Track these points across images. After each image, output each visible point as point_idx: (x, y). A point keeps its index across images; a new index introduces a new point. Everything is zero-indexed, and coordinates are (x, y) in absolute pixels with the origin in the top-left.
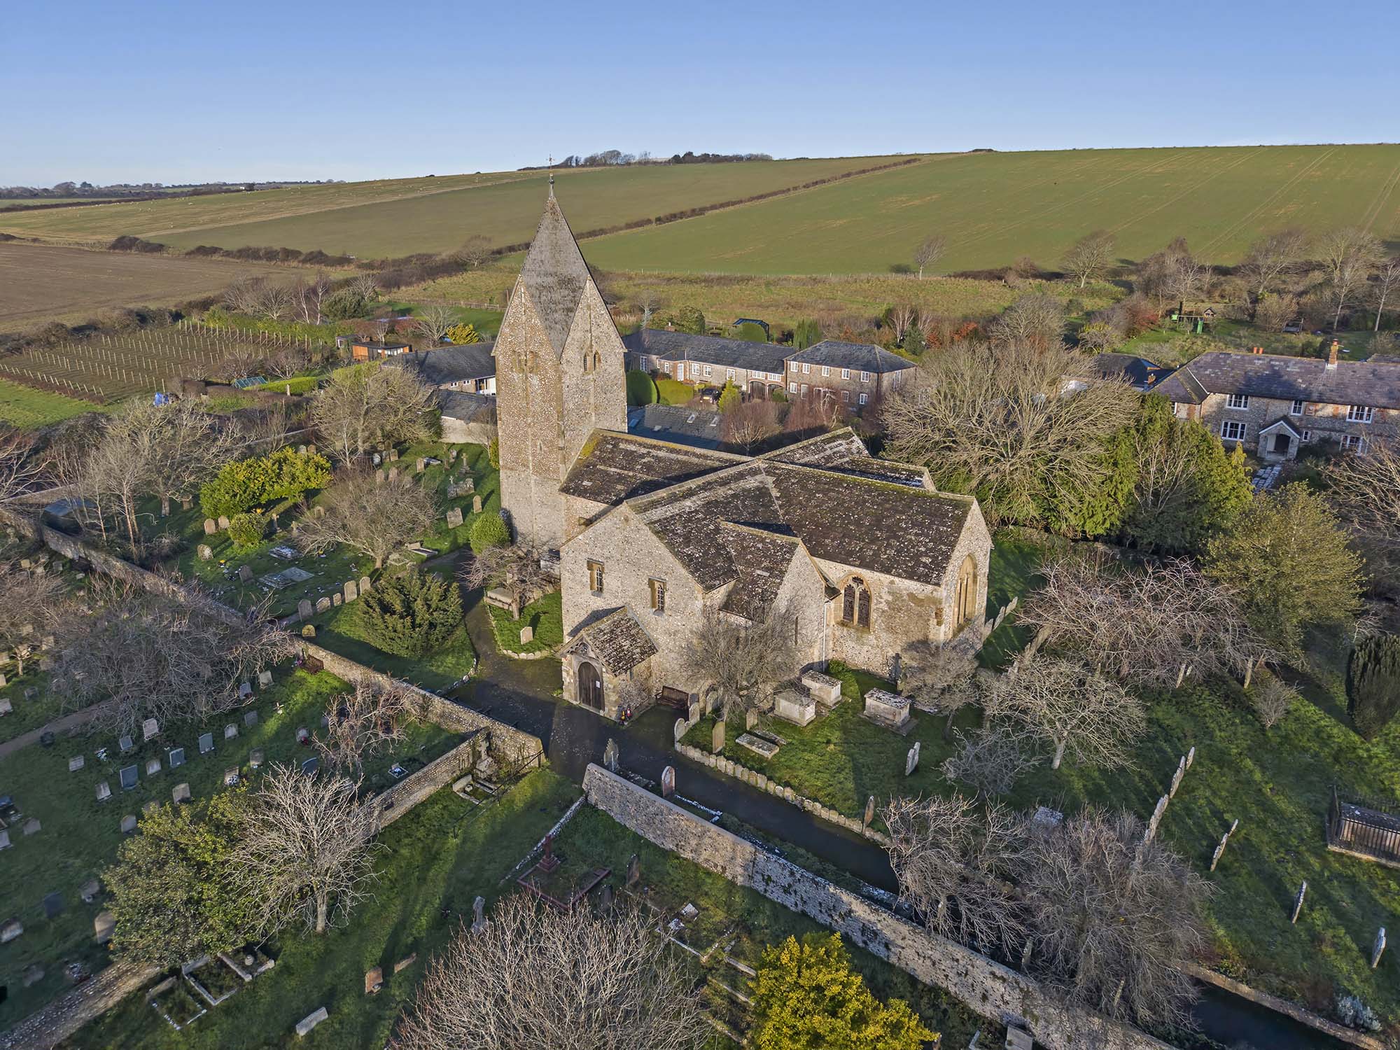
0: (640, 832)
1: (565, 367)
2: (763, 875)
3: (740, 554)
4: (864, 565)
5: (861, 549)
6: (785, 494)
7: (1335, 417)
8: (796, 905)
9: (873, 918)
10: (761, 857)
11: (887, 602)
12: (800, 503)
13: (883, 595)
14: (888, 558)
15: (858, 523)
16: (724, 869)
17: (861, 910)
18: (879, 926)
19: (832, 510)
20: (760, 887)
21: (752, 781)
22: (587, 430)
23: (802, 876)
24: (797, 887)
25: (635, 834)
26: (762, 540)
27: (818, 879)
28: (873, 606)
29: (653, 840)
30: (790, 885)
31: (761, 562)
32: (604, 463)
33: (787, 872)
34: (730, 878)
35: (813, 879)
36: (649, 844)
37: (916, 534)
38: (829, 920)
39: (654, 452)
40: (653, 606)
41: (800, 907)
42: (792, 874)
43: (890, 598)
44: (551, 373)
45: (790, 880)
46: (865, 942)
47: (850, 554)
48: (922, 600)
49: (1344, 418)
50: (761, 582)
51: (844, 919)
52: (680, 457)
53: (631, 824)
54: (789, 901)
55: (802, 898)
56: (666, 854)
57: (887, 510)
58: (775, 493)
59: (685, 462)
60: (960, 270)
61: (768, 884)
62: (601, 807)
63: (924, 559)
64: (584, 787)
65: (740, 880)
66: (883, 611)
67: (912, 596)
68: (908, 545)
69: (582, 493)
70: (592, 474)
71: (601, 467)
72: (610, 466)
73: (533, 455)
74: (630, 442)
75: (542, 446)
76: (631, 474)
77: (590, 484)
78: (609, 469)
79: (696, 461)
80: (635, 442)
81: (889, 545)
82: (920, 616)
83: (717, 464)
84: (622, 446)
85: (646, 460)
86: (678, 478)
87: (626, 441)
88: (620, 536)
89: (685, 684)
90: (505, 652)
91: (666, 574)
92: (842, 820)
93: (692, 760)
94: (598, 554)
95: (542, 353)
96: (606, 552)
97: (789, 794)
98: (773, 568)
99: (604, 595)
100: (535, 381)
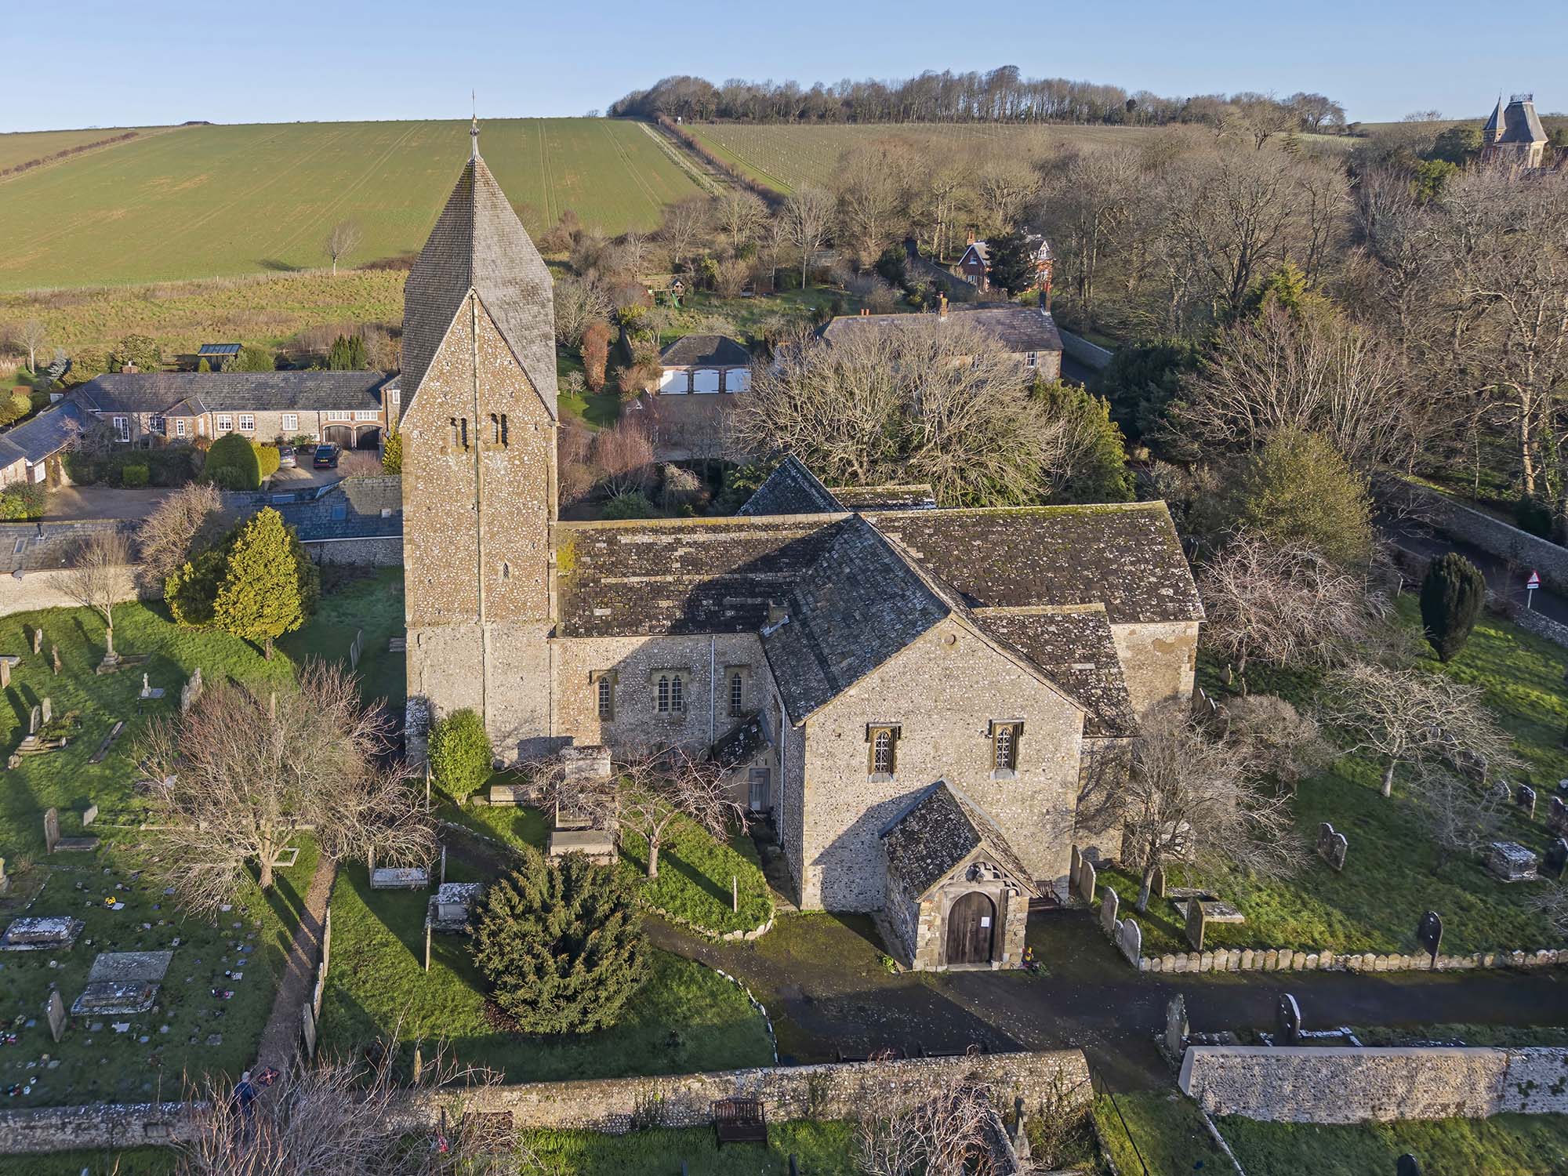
3: (1032, 648)
6: (930, 551)
11: (1125, 661)
12: (958, 559)
14: (1123, 603)
19: (1010, 558)
32: (610, 572)
37: (1132, 563)
39: (686, 538)
43: (1129, 654)
48: (1172, 645)
52: (735, 536)
57: (1077, 541)
59: (748, 542)
63: (1164, 592)
67: (1159, 643)
68: (1133, 580)
69: (604, 629)
70: (602, 595)
71: (609, 580)
72: (624, 575)
73: (489, 590)
74: (634, 531)
75: (510, 569)
76: (670, 579)
77: (608, 612)
78: (626, 580)
79: (763, 535)
80: (643, 530)
81: (1111, 586)
82: (1168, 666)
83: (800, 534)
84: (625, 539)
85: (681, 552)
86: (752, 567)
87: (626, 530)
88: (936, 671)
89: (1046, 868)
90: (728, 936)
91: (1024, 708)
92: (1406, 961)
93: (1175, 975)
94: (887, 713)
95: (517, 413)
96: (905, 705)
97: (1327, 959)
98: (1094, 655)
99: (896, 775)
100: (499, 461)
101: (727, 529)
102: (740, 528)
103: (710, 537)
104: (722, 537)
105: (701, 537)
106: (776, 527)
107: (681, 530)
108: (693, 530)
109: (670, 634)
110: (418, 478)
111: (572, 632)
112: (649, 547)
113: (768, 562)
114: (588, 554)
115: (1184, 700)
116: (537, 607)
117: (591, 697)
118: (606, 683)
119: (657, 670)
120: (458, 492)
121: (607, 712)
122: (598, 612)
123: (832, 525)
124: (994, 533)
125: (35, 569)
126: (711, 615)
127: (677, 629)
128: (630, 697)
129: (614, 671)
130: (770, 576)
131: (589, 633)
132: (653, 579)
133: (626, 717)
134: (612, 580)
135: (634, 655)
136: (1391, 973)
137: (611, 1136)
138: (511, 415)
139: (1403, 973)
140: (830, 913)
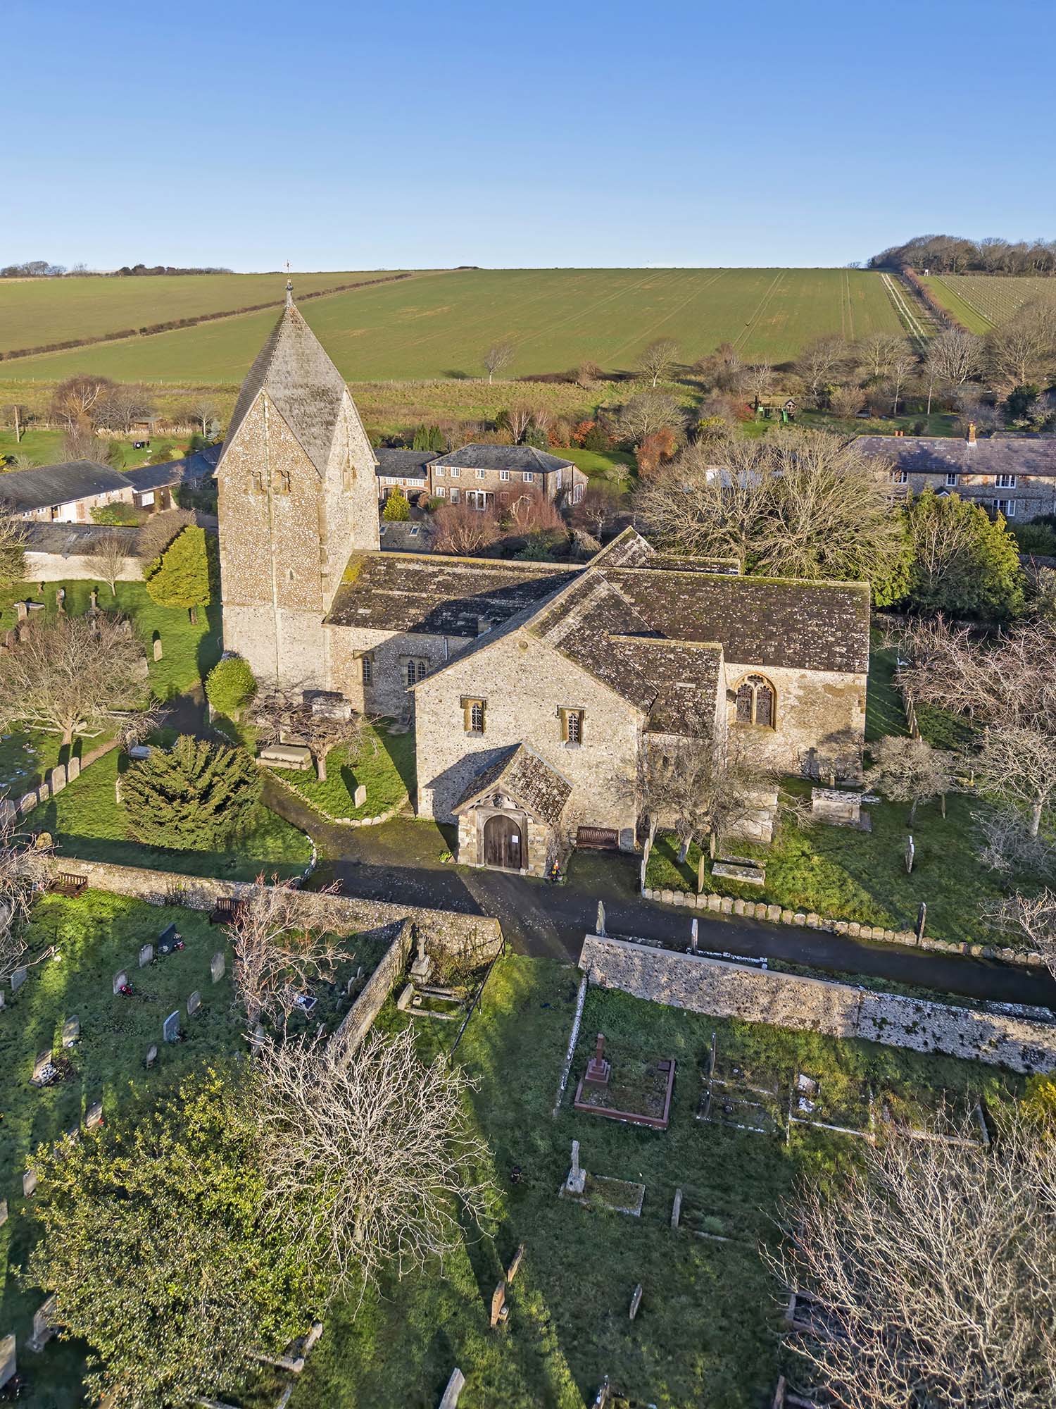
0: (677, 1004)
1: (327, 485)
2: (874, 1020)
3: (647, 667)
4: (767, 662)
5: (759, 647)
6: (640, 599)
7: (985, 485)
8: (926, 1043)
9: (1036, 1037)
10: (871, 998)
11: (798, 697)
12: (664, 606)
13: (791, 690)
14: (794, 653)
15: (743, 620)
16: (816, 1023)
17: (1019, 1032)
18: (1046, 1045)
19: (708, 611)
20: (870, 1033)
21: (760, 914)
22: (346, 553)
23: (933, 1009)
24: (926, 1023)
25: (670, 1007)
26: (672, 650)
27: (954, 1009)
28: (779, 703)
29: (700, 1010)
30: (915, 1024)
31: (681, 674)
32: (381, 586)
33: (910, 1010)
34: (825, 1032)
35: (948, 1011)
36: (696, 1016)
38: (975, 1051)
39: (448, 569)
40: (564, 738)
41: (931, 1046)
42: (918, 1009)
43: (801, 693)
44: (310, 493)
45: (916, 1017)
46: (1028, 1067)
47: (748, 653)
48: (841, 691)
49: (992, 486)
50: (688, 695)
51: (996, 1047)
52: (486, 572)
53: (662, 998)
54: (916, 1042)
55: (934, 1035)
56: (725, 1022)
57: (774, 605)
58: (627, 599)
59: (495, 577)
60: (527, 374)
61: (881, 1028)
62: (610, 985)
63: (838, 649)
64: (580, 965)
65: (840, 1032)
66: (793, 707)
67: (829, 688)
68: (813, 637)
69: (362, 622)
70: (368, 600)
71: (378, 591)
72: (391, 589)
73: (280, 586)
74: (410, 561)
75: (294, 575)
76: (424, 595)
77: (368, 611)
78: (390, 592)
79: (510, 574)
80: (418, 561)
81: (790, 639)
82: (839, 706)
83: (540, 576)
84: (399, 566)
85: (440, 578)
86: (493, 595)
87: (404, 560)
88: (513, 666)
89: (614, 820)
90: (338, 821)
91: (585, 701)
92: (890, 935)
93: (672, 906)
94: (476, 690)
95: (296, 471)
96: (490, 686)
97: (814, 920)
98: (698, 679)
99: (486, 734)
100: (284, 503)
101: (483, 567)
102: (493, 567)
103: (469, 571)
104: (477, 572)
105: (459, 570)
106: (522, 570)
107: (447, 564)
108: (456, 565)
109: (409, 631)
111: (336, 621)
112: (417, 572)
113: (506, 593)
114: (370, 573)
115: (856, 735)
116: (313, 602)
117: (357, 668)
118: (368, 659)
121: (368, 680)
122: (361, 611)
123: (568, 573)
124: (702, 591)
125: (78, 554)
126: (447, 622)
127: (417, 629)
128: (384, 672)
129: (371, 652)
130: (504, 602)
131: (348, 624)
132: (412, 594)
133: (381, 685)
134: (380, 592)
135: (386, 643)
136: (872, 941)
137: (151, 905)
138: (292, 472)
139: (885, 943)
140: (438, 823)
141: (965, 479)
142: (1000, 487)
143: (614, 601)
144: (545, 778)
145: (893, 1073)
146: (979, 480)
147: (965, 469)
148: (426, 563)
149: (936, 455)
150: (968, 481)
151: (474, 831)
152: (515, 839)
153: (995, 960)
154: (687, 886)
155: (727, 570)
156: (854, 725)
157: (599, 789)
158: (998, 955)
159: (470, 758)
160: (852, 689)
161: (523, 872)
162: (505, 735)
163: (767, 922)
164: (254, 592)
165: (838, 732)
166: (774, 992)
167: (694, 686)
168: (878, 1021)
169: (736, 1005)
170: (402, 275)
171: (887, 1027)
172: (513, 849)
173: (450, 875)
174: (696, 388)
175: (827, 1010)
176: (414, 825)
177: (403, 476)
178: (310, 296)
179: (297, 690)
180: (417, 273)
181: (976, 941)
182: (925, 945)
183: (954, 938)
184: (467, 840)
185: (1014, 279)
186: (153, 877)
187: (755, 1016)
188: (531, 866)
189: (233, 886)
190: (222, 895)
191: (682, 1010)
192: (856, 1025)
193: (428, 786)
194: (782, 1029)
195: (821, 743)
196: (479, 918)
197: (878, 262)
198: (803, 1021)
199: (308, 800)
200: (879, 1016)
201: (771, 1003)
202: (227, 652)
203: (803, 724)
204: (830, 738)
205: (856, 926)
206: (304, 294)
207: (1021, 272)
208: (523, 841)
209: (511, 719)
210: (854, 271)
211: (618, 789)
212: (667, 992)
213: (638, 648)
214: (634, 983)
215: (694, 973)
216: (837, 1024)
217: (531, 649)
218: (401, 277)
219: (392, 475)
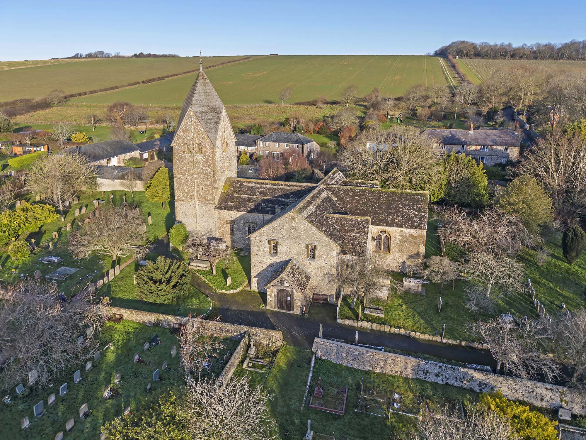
0: (349, 365)
1: (216, 150)
2: (423, 371)
3: (341, 227)
4: (388, 225)
5: (385, 218)
6: (339, 198)
7: (476, 150)
8: (443, 381)
9: (484, 378)
10: (423, 362)
11: (399, 240)
12: (348, 201)
13: (397, 237)
14: (399, 221)
15: (379, 207)
16: (401, 373)
17: (478, 376)
18: (488, 381)
19: (365, 203)
20: (422, 376)
21: (382, 329)
22: (224, 179)
23: (446, 367)
24: (443, 372)
25: (347, 366)
26: (351, 220)
27: (454, 367)
28: (392, 242)
29: (358, 368)
30: (439, 373)
31: (354, 230)
32: (238, 193)
33: (437, 367)
34: (405, 376)
35: (452, 367)
36: (356, 370)
37: (408, 209)
38: (461, 384)
39: (264, 186)
40: (308, 257)
41: (445, 382)
42: (440, 367)
43: (401, 238)
44: (210, 153)
45: (439, 370)
46: (481, 390)
47: (381, 221)
48: (416, 237)
49: (479, 150)
50: (357, 239)
51: (469, 382)
52: (279, 187)
53: (343, 363)
54: (439, 380)
55: (446, 377)
56: (367, 372)
57: (391, 201)
58: (334, 198)
59: (282, 189)
60: (297, 102)
61: (426, 375)
62: (324, 358)
63: (415, 219)
64: (313, 350)
65: (410, 376)
66: (397, 244)
67: (411, 236)
68: (406, 214)
69: (230, 208)
70: (233, 199)
71: (236, 195)
72: (241, 194)
73: (198, 193)
74: (249, 182)
75: (203, 188)
76: (254, 197)
77: (232, 204)
78: (241, 196)
79: (288, 188)
80: (252, 182)
81: (397, 215)
82: (415, 243)
83: (300, 188)
84: (245, 184)
85: (261, 190)
86: (281, 197)
87: (247, 182)
88: (289, 226)
89: (327, 291)
90: (220, 291)
91: (316, 241)
92: (431, 337)
93: (348, 326)
94: (274, 236)
95: (204, 143)
96: (280, 235)
97: (402, 331)
98: (361, 232)
99: (278, 255)
100: (199, 157)
101: (278, 185)
102: (282, 185)
103: (272, 186)
104: (275, 187)
105: (268, 186)
106: (293, 186)
107: (263, 183)
108: (267, 184)
109: (249, 212)
110: (177, 159)
111: (220, 208)
112: (252, 187)
113: (286, 196)
114: (233, 187)
115: (421, 255)
116: (211, 200)
117: (228, 228)
118: (232, 223)
119: (246, 222)
120: (188, 164)
121: (232, 233)
122: (230, 203)
123: (311, 187)
124: (363, 195)
125: (118, 179)
126: (263, 208)
127: (252, 211)
128: (239, 229)
129: (234, 221)
130: (285, 200)
131: (225, 209)
132: (250, 196)
133: (238, 235)
134: (237, 195)
135: (240, 217)
136: (424, 340)
137: (148, 326)
138: (202, 144)
139: (429, 340)
140: (259, 292)
141: (468, 147)
142: (482, 151)
143: (329, 199)
144: (300, 273)
145: (430, 392)
146: (473, 148)
147: (468, 143)
148: (255, 183)
149: (457, 137)
150: (469, 148)
151: (273, 295)
152: (289, 299)
153: (471, 348)
154: (354, 317)
155: (374, 186)
156: (420, 251)
157: (321, 278)
158: (472, 345)
159: (272, 265)
160: (421, 236)
161: (291, 312)
162: (286, 255)
163: (384, 332)
164: (188, 195)
165: (415, 254)
166: (386, 361)
167: (359, 235)
168: (425, 372)
169: (372, 366)
170: (247, 57)
171: (428, 374)
172: (288, 303)
173: (263, 313)
174: (364, 108)
175: (406, 368)
176: (250, 293)
177: (247, 146)
178: (210, 67)
179: (204, 237)
180: (254, 57)
181: (463, 340)
182: (444, 341)
183: (455, 338)
184: (270, 299)
185: (492, 61)
186: (149, 314)
187: (379, 370)
188: (295, 310)
189: (179, 318)
190: (175, 322)
191: (351, 368)
192: (417, 373)
193: (255, 277)
194: (388, 375)
195: (407, 259)
196: (274, 331)
197: (438, 53)
198: (396, 372)
199: (209, 283)
200: (426, 370)
201: (384, 365)
202: (177, 221)
203: (401, 251)
204: (411, 257)
205: (418, 334)
206: (208, 66)
207: (495, 57)
208: (292, 300)
209: (288, 249)
210: (428, 56)
211: (329, 278)
212: (345, 360)
213: (338, 219)
214: (333, 357)
215: (356, 353)
216: (409, 373)
217: (296, 219)
218: (247, 58)
219: (243, 145)
